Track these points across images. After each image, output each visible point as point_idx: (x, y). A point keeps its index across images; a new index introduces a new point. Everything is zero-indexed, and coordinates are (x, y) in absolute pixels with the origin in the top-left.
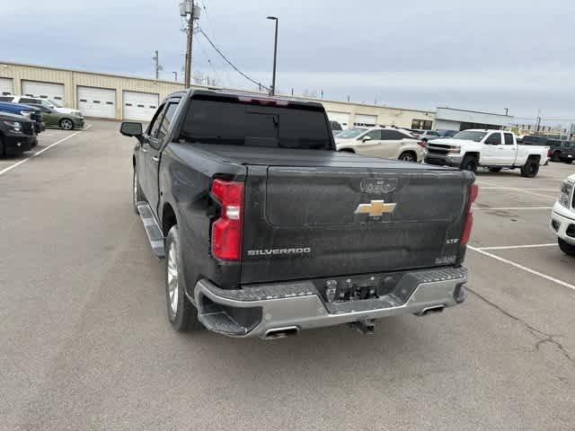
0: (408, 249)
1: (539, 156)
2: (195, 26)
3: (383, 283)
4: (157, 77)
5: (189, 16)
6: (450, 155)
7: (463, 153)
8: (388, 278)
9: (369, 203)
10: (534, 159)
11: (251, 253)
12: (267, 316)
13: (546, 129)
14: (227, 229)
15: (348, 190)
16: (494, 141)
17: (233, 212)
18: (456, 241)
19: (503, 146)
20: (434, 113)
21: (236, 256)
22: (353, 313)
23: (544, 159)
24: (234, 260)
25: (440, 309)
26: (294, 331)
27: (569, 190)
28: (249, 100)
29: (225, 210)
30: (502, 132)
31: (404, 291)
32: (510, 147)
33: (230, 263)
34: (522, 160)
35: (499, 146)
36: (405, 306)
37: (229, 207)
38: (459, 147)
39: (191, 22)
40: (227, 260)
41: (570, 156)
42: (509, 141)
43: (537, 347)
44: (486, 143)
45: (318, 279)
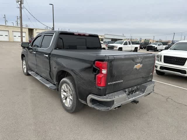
0: (143, 77)
1: (137, 47)
2: (22, 6)
3: (138, 88)
4: (6, 24)
5: (20, 3)
6: (115, 49)
7: (118, 48)
8: (139, 87)
9: (137, 65)
10: (136, 48)
11: (109, 84)
12: (115, 103)
13: (133, 40)
14: (103, 77)
15: (132, 61)
16: (126, 44)
17: (104, 72)
18: (152, 74)
19: (128, 45)
20: (104, 36)
21: (105, 85)
22: (134, 98)
23: (139, 48)
24: (105, 86)
25: (149, 94)
26: (120, 106)
27: (159, 57)
28: (77, 34)
29: (102, 71)
30: (128, 41)
31: (143, 90)
32: (130, 45)
33: (103, 88)
34: (133, 49)
35: (127, 45)
36: (144, 94)
37: (103, 70)
38: (117, 46)
39: (21, 5)
40: (102, 87)
41: (142, 47)
42: (130, 44)
43: (167, 100)
44: (124, 44)
45: (124, 89)
